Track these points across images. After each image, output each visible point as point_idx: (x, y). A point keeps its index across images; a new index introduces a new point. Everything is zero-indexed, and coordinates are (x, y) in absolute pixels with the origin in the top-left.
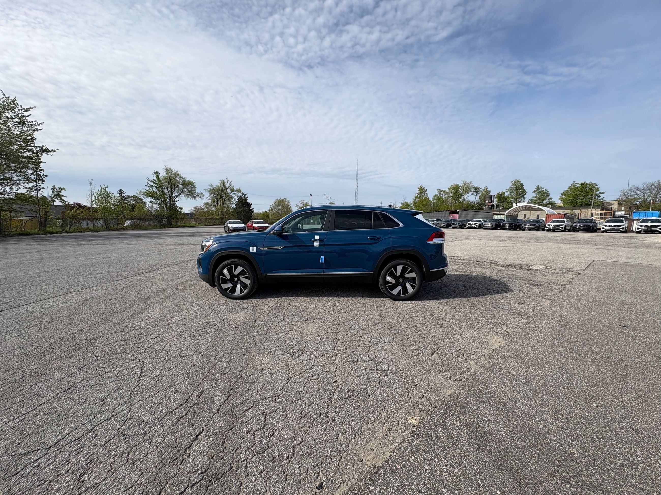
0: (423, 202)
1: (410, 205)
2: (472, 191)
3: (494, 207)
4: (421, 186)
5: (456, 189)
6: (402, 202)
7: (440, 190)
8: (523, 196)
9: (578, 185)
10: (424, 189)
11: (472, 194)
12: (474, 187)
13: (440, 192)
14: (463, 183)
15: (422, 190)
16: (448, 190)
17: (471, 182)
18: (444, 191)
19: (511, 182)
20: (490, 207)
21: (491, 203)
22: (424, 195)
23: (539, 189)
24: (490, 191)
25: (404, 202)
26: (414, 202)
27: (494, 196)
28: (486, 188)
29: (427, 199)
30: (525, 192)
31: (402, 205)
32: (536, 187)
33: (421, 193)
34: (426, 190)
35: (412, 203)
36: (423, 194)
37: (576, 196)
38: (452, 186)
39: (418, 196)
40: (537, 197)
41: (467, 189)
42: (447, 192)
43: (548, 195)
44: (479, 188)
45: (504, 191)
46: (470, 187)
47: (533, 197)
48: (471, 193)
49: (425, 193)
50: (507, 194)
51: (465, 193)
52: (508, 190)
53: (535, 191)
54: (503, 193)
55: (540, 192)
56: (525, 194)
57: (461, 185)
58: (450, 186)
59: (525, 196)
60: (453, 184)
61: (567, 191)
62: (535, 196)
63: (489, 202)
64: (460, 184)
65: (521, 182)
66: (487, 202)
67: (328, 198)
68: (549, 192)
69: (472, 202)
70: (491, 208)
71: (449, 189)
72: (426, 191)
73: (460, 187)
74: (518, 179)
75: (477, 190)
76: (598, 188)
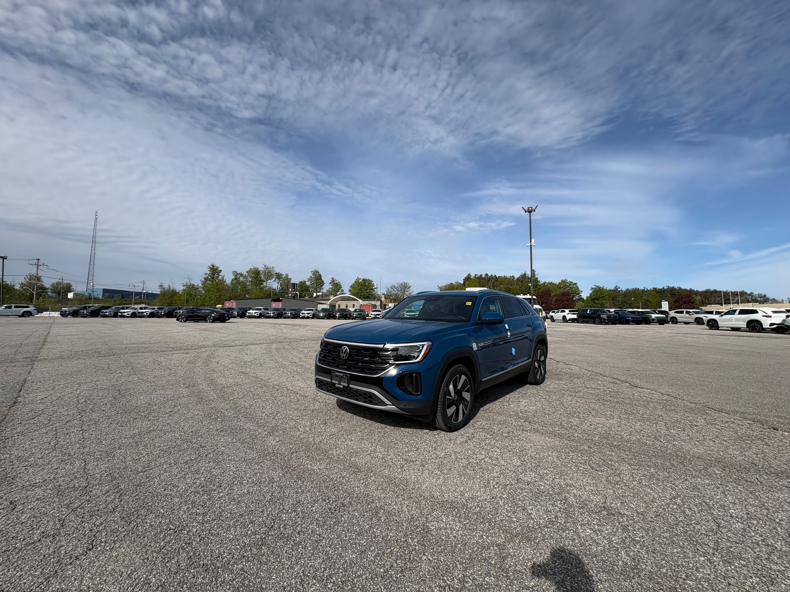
0: (217, 286)
1: (198, 288)
2: (275, 277)
3: (297, 295)
4: (213, 266)
5: (256, 274)
6: (185, 283)
7: (236, 272)
8: (321, 286)
9: (361, 281)
10: (217, 269)
11: (275, 281)
12: (276, 273)
13: (236, 275)
14: (264, 267)
15: (214, 271)
16: (247, 274)
17: (273, 267)
18: (241, 275)
19: (312, 272)
20: (293, 295)
21: (295, 291)
22: (218, 276)
23: (334, 281)
24: (291, 279)
25: (189, 284)
26: (204, 284)
27: (297, 284)
28: (287, 275)
29: (222, 281)
30: (322, 283)
31: (185, 288)
32: (331, 279)
33: (213, 274)
34: (221, 271)
35: (200, 285)
36: (216, 275)
37: (360, 289)
38: (251, 269)
39: (210, 277)
40: (332, 288)
41: (269, 274)
42: (245, 276)
43: (341, 287)
44: (281, 274)
45: (305, 280)
46: (273, 273)
47: (330, 288)
48: (274, 279)
49: (218, 274)
50: (308, 283)
51: (267, 278)
52: (309, 279)
53: (330, 283)
54: (305, 282)
55: (335, 284)
56: (323, 285)
57: (263, 269)
58: (249, 269)
59: (323, 287)
60: (252, 268)
61: (353, 284)
62: (331, 287)
63: (292, 291)
64: (261, 268)
65: (320, 273)
66: (290, 290)
67: (40, 268)
68: (341, 285)
69: (275, 290)
70: (294, 297)
71: (247, 272)
72: (220, 273)
73: (262, 272)
74: (317, 269)
75: (279, 276)
76: (373, 284)
